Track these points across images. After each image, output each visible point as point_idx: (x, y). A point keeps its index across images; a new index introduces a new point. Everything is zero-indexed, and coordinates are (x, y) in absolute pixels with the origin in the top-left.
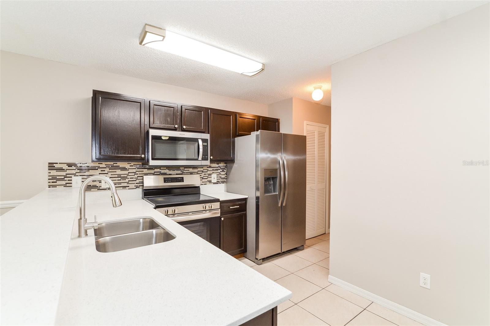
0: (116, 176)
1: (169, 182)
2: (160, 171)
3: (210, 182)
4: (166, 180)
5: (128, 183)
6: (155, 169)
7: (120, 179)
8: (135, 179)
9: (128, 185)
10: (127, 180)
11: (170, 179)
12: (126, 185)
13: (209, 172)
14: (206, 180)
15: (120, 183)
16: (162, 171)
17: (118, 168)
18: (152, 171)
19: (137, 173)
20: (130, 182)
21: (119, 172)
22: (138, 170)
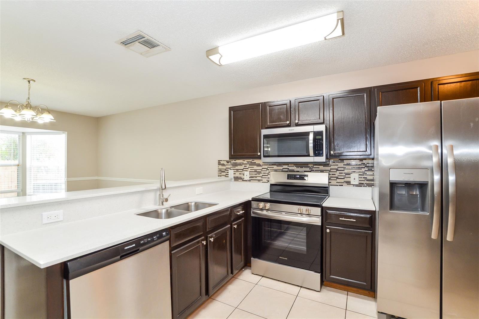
0: (254, 171)
1: (292, 179)
2: (288, 167)
3: (348, 183)
4: (289, 177)
5: (262, 177)
6: (284, 166)
7: (256, 173)
8: (267, 174)
9: (262, 179)
10: (261, 175)
11: (293, 176)
12: (260, 178)
13: (346, 171)
14: (342, 181)
15: (256, 177)
16: (290, 168)
17: (255, 164)
18: (281, 168)
19: (269, 169)
20: (263, 177)
21: (255, 167)
22: (270, 166)
